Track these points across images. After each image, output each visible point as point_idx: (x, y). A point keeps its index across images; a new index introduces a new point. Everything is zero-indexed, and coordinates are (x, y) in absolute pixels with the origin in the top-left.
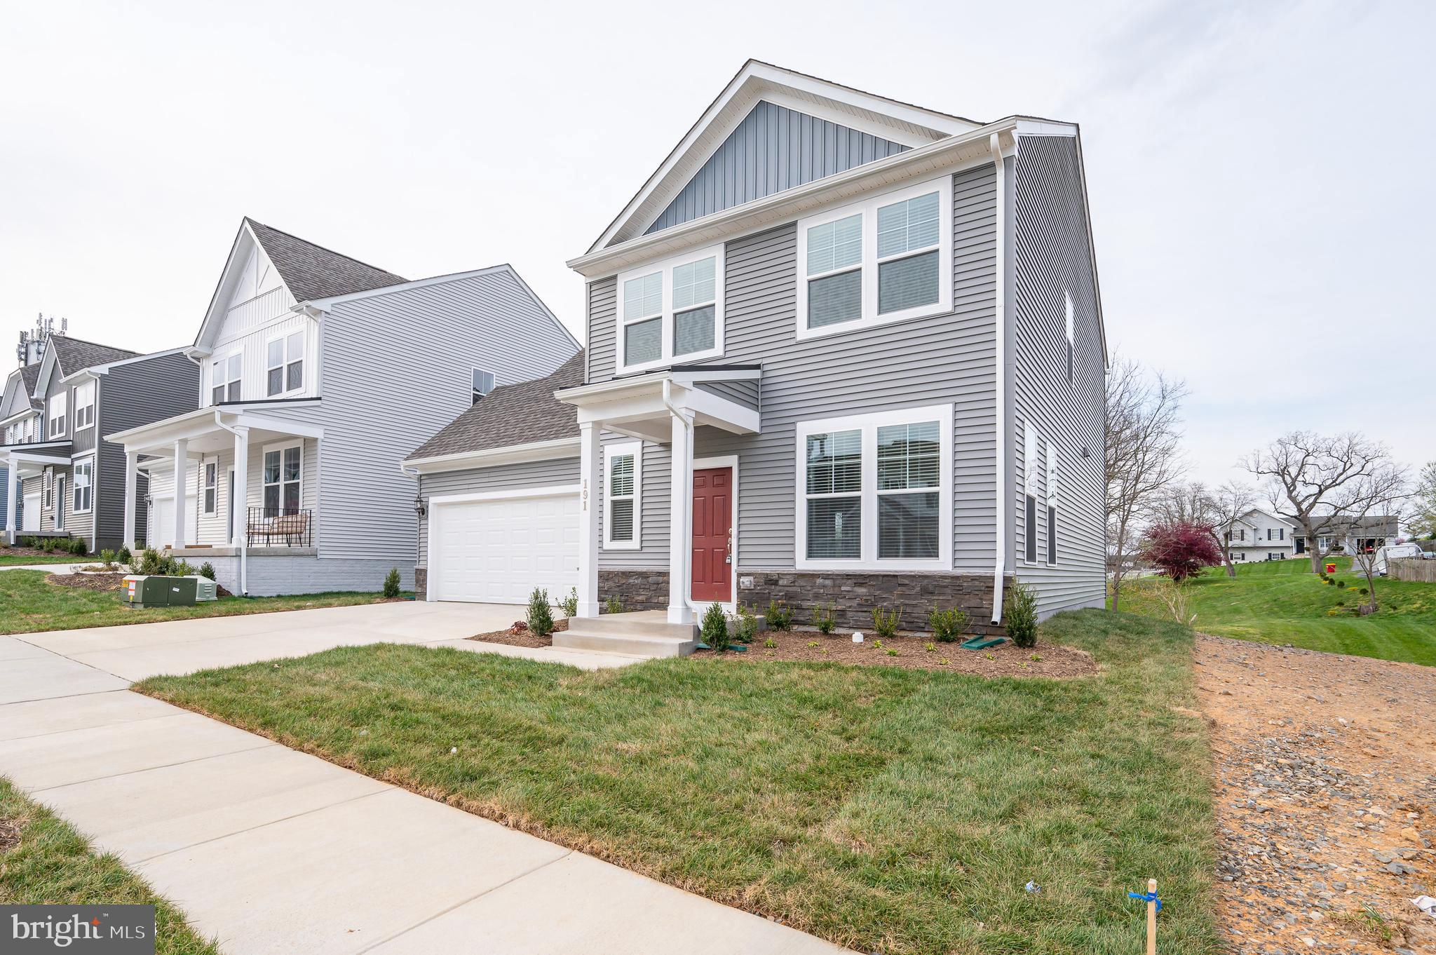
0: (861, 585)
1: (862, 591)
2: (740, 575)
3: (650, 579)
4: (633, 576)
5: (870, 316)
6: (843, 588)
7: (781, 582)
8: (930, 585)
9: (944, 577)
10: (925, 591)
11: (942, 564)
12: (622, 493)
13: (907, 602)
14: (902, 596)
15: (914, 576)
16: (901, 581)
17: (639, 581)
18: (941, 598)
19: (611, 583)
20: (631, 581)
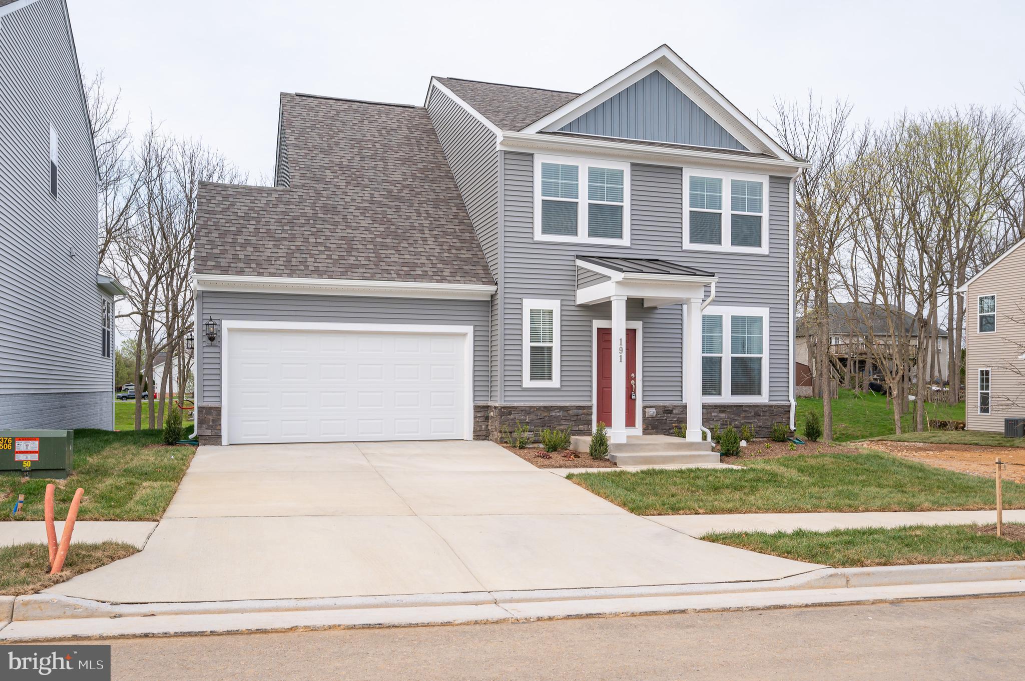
0: (723, 412)
1: (723, 415)
2: (645, 407)
3: (571, 412)
4: (555, 409)
5: (726, 245)
6: (713, 414)
7: (674, 412)
8: (758, 410)
9: (765, 406)
10: (757, 415)
11: (763, 399)
12: (541, 340)
13: (747, 421)
14: (745, 418)
15: (751, 406)
16: (744, 409)
17: (561, 413)
18: (764, 418)
19: (532, 416)
20: (554, 414)
